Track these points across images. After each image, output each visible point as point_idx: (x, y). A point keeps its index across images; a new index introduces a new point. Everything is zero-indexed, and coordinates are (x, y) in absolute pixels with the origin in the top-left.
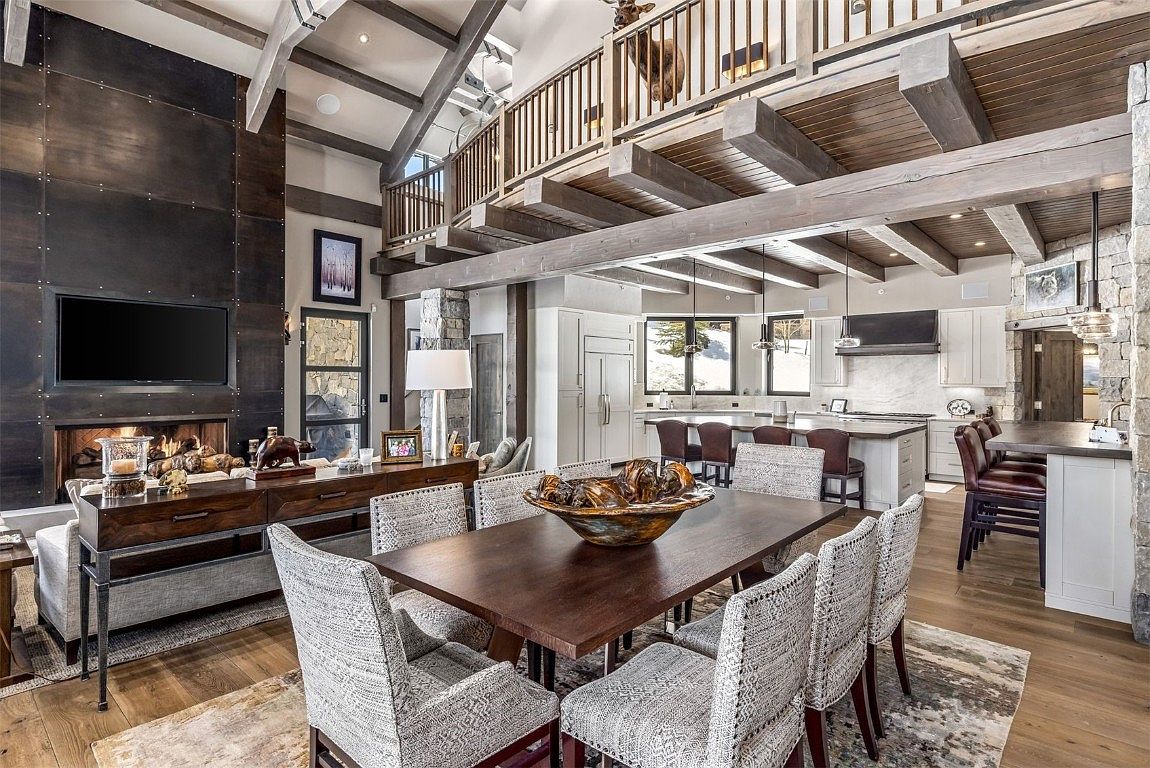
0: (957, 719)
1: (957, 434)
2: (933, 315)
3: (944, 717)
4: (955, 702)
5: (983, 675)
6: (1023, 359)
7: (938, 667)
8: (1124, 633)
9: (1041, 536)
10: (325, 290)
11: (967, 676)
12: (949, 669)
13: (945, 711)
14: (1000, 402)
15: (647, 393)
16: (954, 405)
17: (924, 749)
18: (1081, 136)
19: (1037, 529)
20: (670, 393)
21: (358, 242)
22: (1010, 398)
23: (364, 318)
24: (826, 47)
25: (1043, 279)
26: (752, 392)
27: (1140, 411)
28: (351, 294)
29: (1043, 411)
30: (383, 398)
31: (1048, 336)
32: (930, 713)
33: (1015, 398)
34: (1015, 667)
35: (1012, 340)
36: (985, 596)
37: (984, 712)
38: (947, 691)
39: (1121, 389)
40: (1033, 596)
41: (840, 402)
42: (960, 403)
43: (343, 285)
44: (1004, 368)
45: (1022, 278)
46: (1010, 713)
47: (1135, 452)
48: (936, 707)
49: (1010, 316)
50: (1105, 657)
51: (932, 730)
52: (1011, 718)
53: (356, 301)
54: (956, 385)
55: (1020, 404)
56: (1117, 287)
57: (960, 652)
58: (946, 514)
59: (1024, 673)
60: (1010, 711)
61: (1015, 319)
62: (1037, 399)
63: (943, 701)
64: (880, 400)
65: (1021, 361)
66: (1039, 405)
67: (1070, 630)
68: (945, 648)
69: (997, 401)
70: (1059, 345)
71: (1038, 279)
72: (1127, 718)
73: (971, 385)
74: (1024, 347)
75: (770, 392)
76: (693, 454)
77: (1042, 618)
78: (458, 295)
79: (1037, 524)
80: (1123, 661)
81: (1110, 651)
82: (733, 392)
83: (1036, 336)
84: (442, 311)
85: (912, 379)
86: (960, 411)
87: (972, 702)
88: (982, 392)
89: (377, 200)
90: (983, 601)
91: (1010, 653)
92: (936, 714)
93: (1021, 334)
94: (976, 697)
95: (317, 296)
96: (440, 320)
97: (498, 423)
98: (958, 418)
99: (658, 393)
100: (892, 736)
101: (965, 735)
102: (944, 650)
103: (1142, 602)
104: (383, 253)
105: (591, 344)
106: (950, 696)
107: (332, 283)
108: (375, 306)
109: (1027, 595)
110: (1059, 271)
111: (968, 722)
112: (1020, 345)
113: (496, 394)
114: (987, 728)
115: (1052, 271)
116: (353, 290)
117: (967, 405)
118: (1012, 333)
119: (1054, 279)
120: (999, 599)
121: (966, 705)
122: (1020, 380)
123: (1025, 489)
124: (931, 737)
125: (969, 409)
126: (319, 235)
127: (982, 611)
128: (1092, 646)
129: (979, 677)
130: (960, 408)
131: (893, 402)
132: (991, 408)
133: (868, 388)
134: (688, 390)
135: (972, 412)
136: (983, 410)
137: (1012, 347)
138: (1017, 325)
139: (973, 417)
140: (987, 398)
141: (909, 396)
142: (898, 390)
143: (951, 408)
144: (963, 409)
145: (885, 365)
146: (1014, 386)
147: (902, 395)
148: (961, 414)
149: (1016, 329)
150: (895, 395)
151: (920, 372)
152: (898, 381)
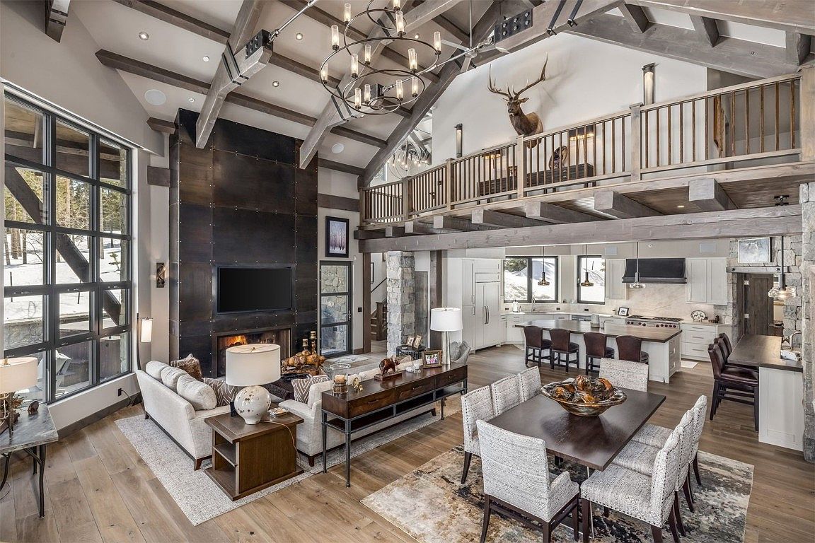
0: (725, 496)
1: (709, 349)
2: (682, 261)
3: (718, 495)
4: (722, 489)
5: (733, 476)
6: (737, 289)
7: (711, 472)
8: (799, 456)
9: (755, 405)
10: (332, 250)
11: (725, 477)
12: (717, 473)
13: (719, 493)
14: (724, 314)
15: (505, 302)
16: (695, 314)
17: (713, 508)
18: (777, 213)
19: (752, 400)
20: (519, 302)
21: (347, 221)
22: (730, 311)
23: (349, 264)
24: (647, 166)
25: (750, 245)
26: (567, 301)
27: (807, 350)
28: (344, 251)
29: (750, 319)
30: (360, 310)
31: (753, 277)
32: (712, 493)
33: (733, 312)
34: (747, 473)
35: (731, 277)
36: (727, 435)
37: (737, 493)
38: (718, 484)
39: (796, 313)
40: (752, 436)
41: (624, 310)
42: (699, 313)
43: (340, 247)
44: (725, 294)
45: (736, 242)
46: (748, 494)
47: (804, 369)
48: (714, 491)
49: (729, 263)
50: (790, 468)
51: (715, 501)
52: (749, 496)
53: (346, 255)
54: (697, 302)
55: (736, 316)
56: (794, 255)
57: (720, 465)
58: (695, 384)
59: (752, 475)
60: (747, 493)
61: (732, 266)
62: (746, 313)
63: (716, 488)
66: (747, 316)
67: (772, 454)
68: (712, 463)
69: (722, 313)
70: (759, 281)
72: (801, 497)
73: (706, 303)
74: (738, 282)
76: (545, 345)
77: (758, 448)
78: (409, 254)
79: (753, 396)
80: (799, 470)
81: (793, 466)
82: (556, 301)
83: (745, 276)
84: (402, 264)
85: (669, 297)
87: (730, 489)
88: (712, 307)
89: (357, 196)
90: (727, 439)
91: (744, 466)
92: (715, 494)
93: (736, 275)
94: (730, 486)
95: (328, 254)
96: (400, 269)
97: (424, 323)
98: (698, 323)
99: (512, 302)
100: (697, 502)
101: (729, 503)
102: (712, 464)
103: (808, 441)
104: (360, 227)
105: (479, 277)
106: (720, 486)
107: (334, 246)
108: (356, 257)
109: (748, 435)
110: (759, 240)
111: (729, 497)
112: (735, 281)
113: (423, 307)
114: (739, 500)
115: (755, 241)
116: (345, 249)
117: (703, 314)
118: (731, 274)
119: (756, 246)
120: (734, 437)
121: (727, 490)
122: (735, 301)
123: (746, 380)
124: (715, 503)
125: (704, 316)
126: (328, 219)
127: (727, 444)
128: (783, 463)
129: (731, 478)
130: (699, 316)
131: (657, 310)
132: (718, 317)
133: (642, 302)
134: (530, 300)
135: (706, 318)
136: (713, 318)
137: (731, 282)
138: (734, 269)
139: (707, 321)
140: (715, 310)
141: (667, 307)
142: (660, 304)
143: (693, 315)
144: (701, 316)
145: (652, 288)
146: (732, 305)
147: (662, 306)
148: (699, 319)
149: (733, 272)
150: (659, 306)
151: (674, 293)
152: (660, 298)
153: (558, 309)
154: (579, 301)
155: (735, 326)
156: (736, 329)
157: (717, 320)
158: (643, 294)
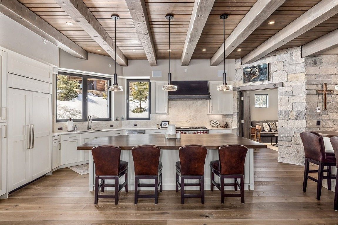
15: (58, 121)
20: (74, 120)
22: (236, 118)
25: (252, 70)
26: (120, 119)
29: (244, 124)
35: (236, 95)
39: (289, 114)
42: (215, 121)
44: (232, 106)
45: (241, 70)
49: (235, 85)
54: (212, 114)
55: (238, 121)
56: (286, 74)
61: (237, 86)
62: (242, 119)
64: (182, 121)
65: (239, 104)
66: (243, 121)
69: (229, 120)
71: (249, 70)
73: (217, 113)
83: (242, 94)
85: (196, 111)
86: (215, 125)
88: (221, 116)
93: (238, 93)
110: (259, 66)
112: (238, 97)
115: (256, 66)
117: (218, 122)
118: (236, 92)
119: (257, 70)
122: (238, 111)
130: (215, 123)
132: (227, 123)
133: (177, 116)
134: (85, 118)
135: (220, 125)
136: (224, 124)
137: (236, 98)
138: (239, 88)
140: (224, 119)
141: (194, 119)
142: (190, 116)
143: (211, 123)
144: (216, 124)
145: (184, 105)
146: (237, 114)
147: (191, 118)
148: (215, 126)
149: (238, 90)
150: (189, 119)
151: (198, 108)
152: (190, 112)
153: (112, 126)
154: (128, 119)
156: (238, 131)
157: (226, 126)
158: (179, 110)
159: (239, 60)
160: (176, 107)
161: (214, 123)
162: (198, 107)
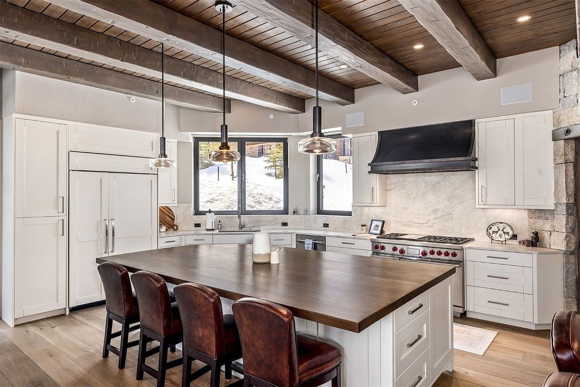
2: (470, 126)
6: (575, 174)
14: (548, 227)
15: (197, 213)
16: (495, 228)
22: (561, 222)
26: (301, 211)
33: (567, 223)
35: (562, 150)
41: (377, 223)
42: (501, 226)
45: (574, 74)
49: (557, 120)
54: (497, 206)
55: (573, 231)
61: (565, 125)
64: (417, 221)
65: (572, 177)
69: (544, 226)
73: (514, 206)
74: (576, 159)
75: (320, 211)
82: (285, 212)
85: (450, 199)
86: (501, 236)
88: (525, 214)
93: (572, 144)
98: (500, 247)
112: (571, 157)
117: (508, 229)
118: (562, 142)
122: (572, 201)
125: (511, 233)
130: (500, 232)
131: (430, 224)
132: (536, 234)
133: (406, 209)
135: (514, 237)
136: (528, 236)
137: (562, 160)
138: (568, 132)
139: (515, 242)
140: (532, 221)
141: (446, 217)
142: (435, 211)
143: (491, 231)
144: (504, 233)
145: (422, 183)
146: (565, 208)
147: (438, 216)
148: (501, 240)
149: (567, 137)
150: (433, 216)
151: (457, 191)
152: (435, 201)
153: (285, 224)
155: (572, 253)
156: (573, 259)
157: (535, 241)
158: (408, 195)
159: (569, 46)
160: (402, 189)
161: (499, 230)
162: (456, 189)
